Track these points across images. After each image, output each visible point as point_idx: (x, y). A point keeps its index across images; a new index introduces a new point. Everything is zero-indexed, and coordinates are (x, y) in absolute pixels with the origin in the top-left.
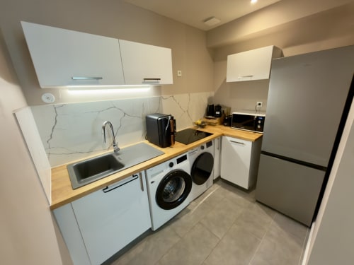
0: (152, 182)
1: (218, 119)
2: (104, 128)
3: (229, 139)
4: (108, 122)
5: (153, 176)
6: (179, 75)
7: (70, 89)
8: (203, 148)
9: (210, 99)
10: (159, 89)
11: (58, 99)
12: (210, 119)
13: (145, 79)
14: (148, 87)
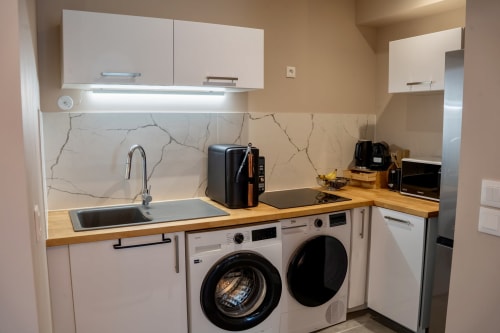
0: (197, 262)
1: (376, 173)
2: (131, 155)
3: (384, 212)
4: (140, 147)
5: (198, 249)
6: (289, 74)
7: (95, 91)
8: (319, 223)
9: (365, 129)
10: (244, 97)
11: (77, 104)
12: (358, 172)
13: (209, 78)
14: (222, 93)
